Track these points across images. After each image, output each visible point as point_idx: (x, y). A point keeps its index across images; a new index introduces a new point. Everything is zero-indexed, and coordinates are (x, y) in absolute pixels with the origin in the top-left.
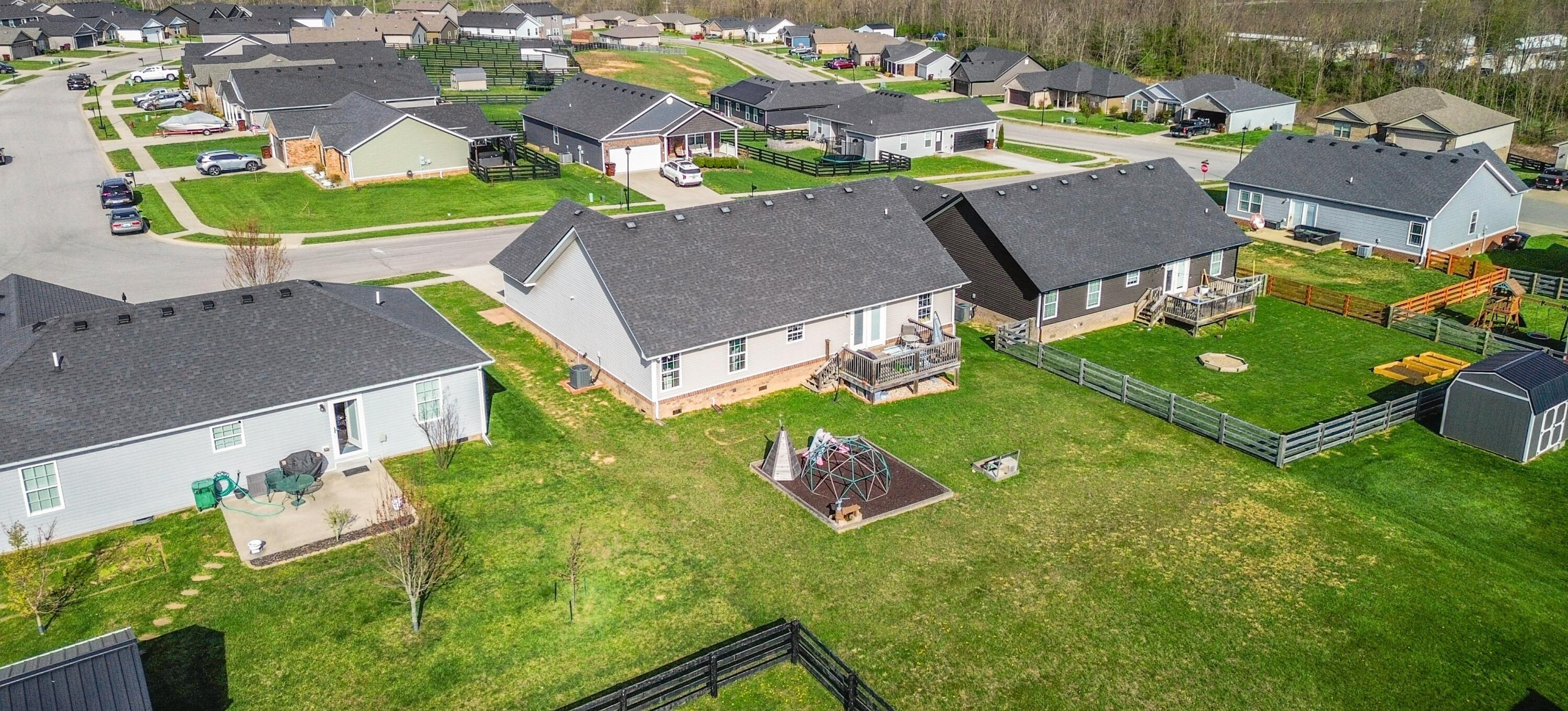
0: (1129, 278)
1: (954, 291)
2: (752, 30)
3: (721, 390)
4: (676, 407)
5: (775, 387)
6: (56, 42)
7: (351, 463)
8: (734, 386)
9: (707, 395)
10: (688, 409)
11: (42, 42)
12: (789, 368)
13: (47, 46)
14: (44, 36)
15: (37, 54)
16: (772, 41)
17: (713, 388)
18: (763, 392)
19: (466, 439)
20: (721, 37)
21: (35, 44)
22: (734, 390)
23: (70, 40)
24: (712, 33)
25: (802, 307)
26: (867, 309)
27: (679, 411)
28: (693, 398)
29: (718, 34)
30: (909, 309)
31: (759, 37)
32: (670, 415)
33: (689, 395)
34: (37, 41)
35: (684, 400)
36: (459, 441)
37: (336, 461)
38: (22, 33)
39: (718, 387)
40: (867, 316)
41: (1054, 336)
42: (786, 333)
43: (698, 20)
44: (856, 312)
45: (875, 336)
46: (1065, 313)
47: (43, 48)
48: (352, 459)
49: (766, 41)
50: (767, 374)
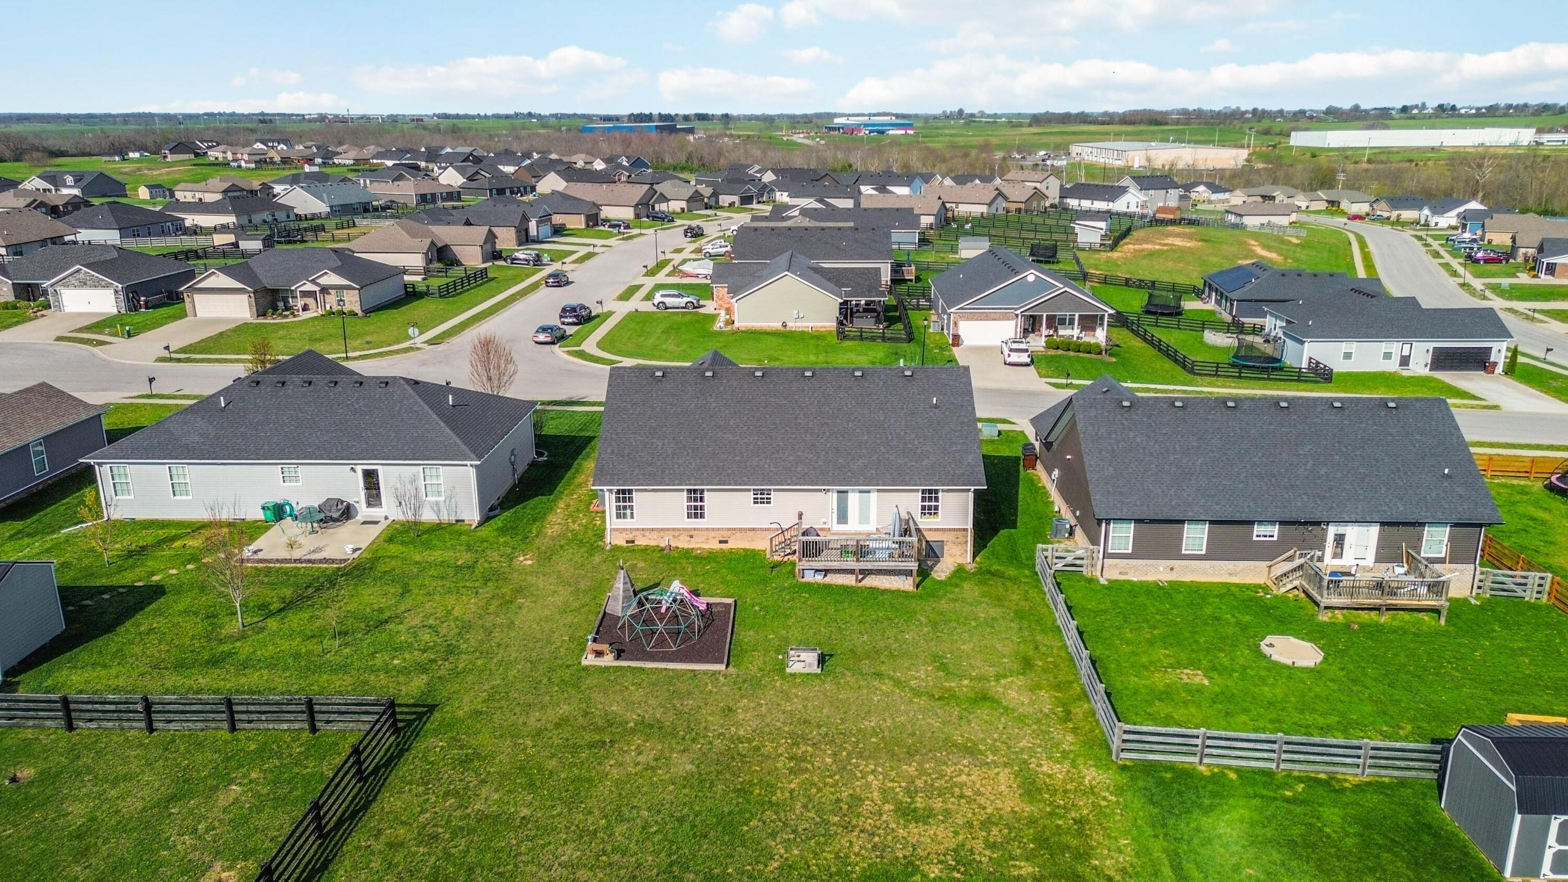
0: (1258, 530)
1: (971, 495)
2: (1426, 211)
3: (676, 533)
4: (630, 537)
5: (736, 544)
6: (725, 200)
7: (371, 516)
8: (692, 533)
9: (662, 534)
10: (641, 542)
11: (713, 199)
12: (754, 529)
13: (717, 202)
14: (715, 195)
15: (706, 208)
16: (1447, 225)
17: (668, 529)
18: (724, 546)
19: (463, 521)
20: (1388, 218)
21: (706, 200)
22: (691, 537)
23: (736, 199)
24: (1379, 213)
25: (771, 474)
26: (853, 491)
27: (633, 542)
28: (647, 533)
29: (1386, 215)
30: (910, 502)
31: (1433, 220)
32: (622, 542)
33: (643, 529)
34: (709, 198)
35: (637, 533)
36: (457, 521)
37: (364, 511)
38: (696, 191)
39: (674, 529)
40: (854, 499)
41: (1126, 573)
42: (751, 495)
43: (1366, 198)
44: (839, 492)
45: (864, 519)
46: (1141, 551)
47: (714, 204)
48: (375, 513)
49: (1440, 226)
50: (729, 529)
